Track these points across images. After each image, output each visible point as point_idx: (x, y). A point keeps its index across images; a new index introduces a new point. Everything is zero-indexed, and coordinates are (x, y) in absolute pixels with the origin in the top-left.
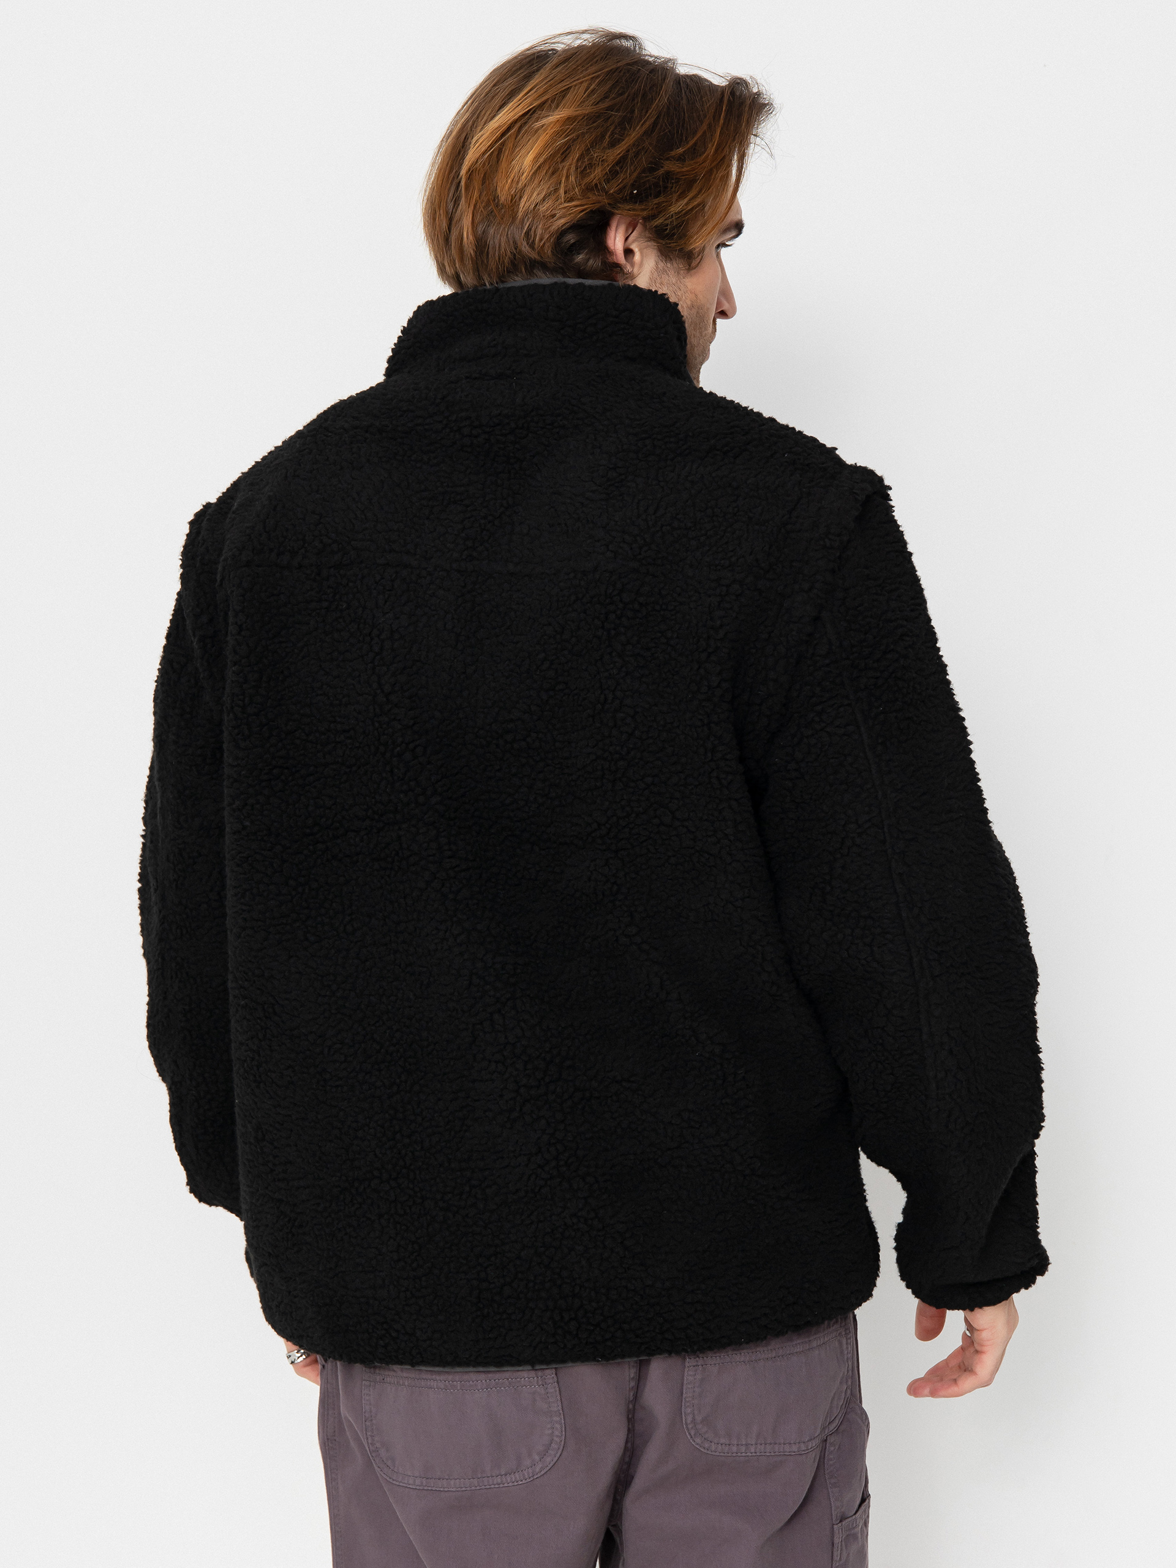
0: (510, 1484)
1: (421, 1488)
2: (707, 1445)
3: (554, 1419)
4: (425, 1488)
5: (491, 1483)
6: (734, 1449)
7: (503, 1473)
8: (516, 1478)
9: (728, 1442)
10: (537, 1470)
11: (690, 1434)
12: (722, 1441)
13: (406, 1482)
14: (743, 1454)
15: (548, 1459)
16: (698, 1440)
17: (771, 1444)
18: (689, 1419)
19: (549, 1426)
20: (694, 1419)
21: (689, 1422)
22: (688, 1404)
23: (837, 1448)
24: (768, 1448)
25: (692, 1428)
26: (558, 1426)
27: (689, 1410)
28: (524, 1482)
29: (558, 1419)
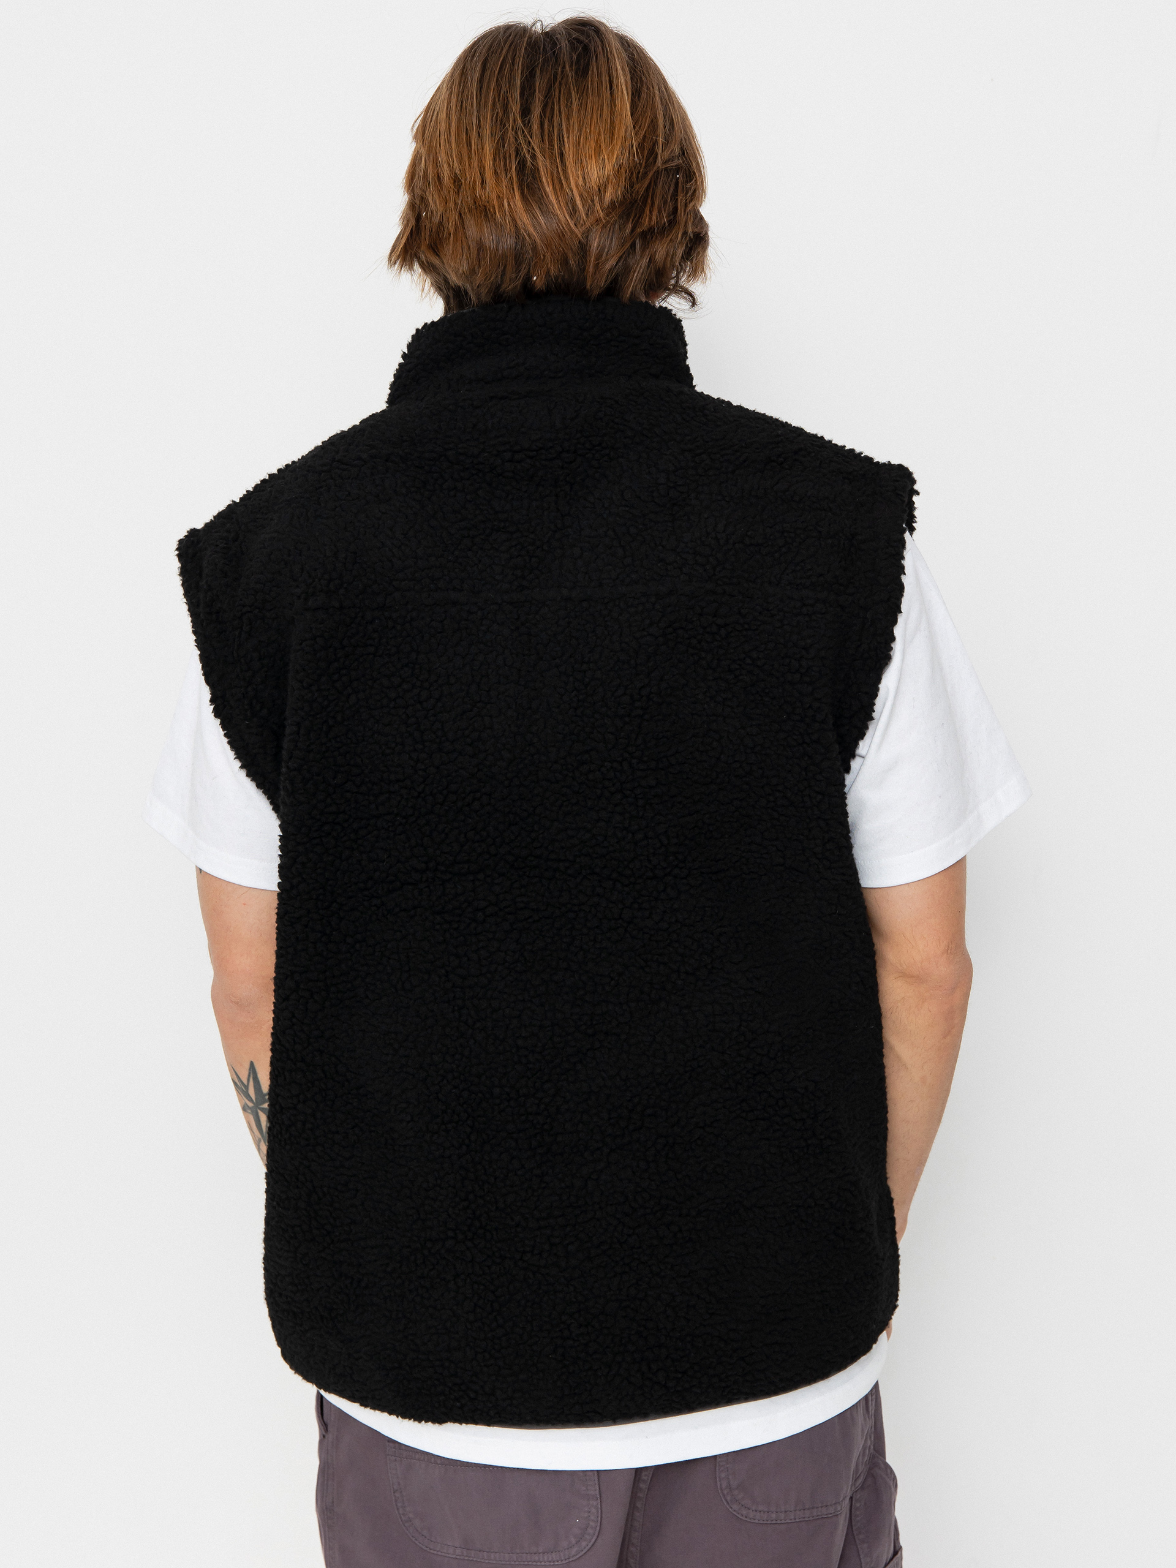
0: (547, 1564)
1: (462, 1558)
2: (744, 1512)
3: (591, 1502)
4: (466, 1558)
5: (529, 1560)
6: (774, 1516)
7: (541, 1551)
8: (552, 1558)
9: (766, 1510)
10: (573, 1553)
11: (726, 1500)
12: (761, 1508)
13: (445, 1551)
14: (783, 1522)
15: (584, 1544)
16: (735, 1507)
17: (809, 1509)
18: (724, 1485)
19: (586, 1509)
20: (729, 1486)
21: (724, 1486)
22: (722, 1468)
23: (863, 1504)
24: (807, 1513)
25: (727, 1493)
26: (593, 1510)
27: (723, 1475)
28: (560, 1563)
29: (595, 1503)
